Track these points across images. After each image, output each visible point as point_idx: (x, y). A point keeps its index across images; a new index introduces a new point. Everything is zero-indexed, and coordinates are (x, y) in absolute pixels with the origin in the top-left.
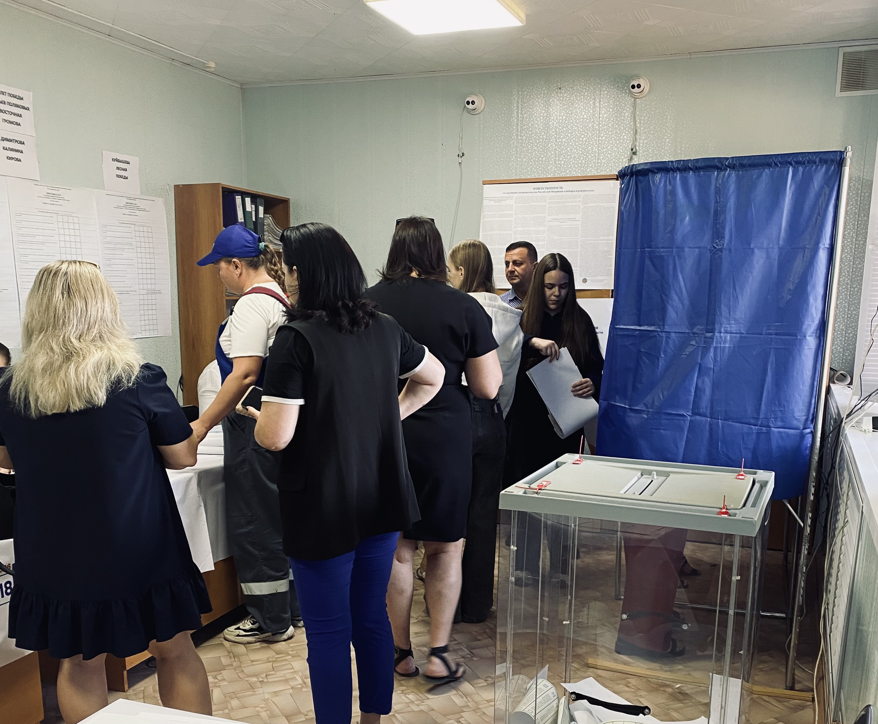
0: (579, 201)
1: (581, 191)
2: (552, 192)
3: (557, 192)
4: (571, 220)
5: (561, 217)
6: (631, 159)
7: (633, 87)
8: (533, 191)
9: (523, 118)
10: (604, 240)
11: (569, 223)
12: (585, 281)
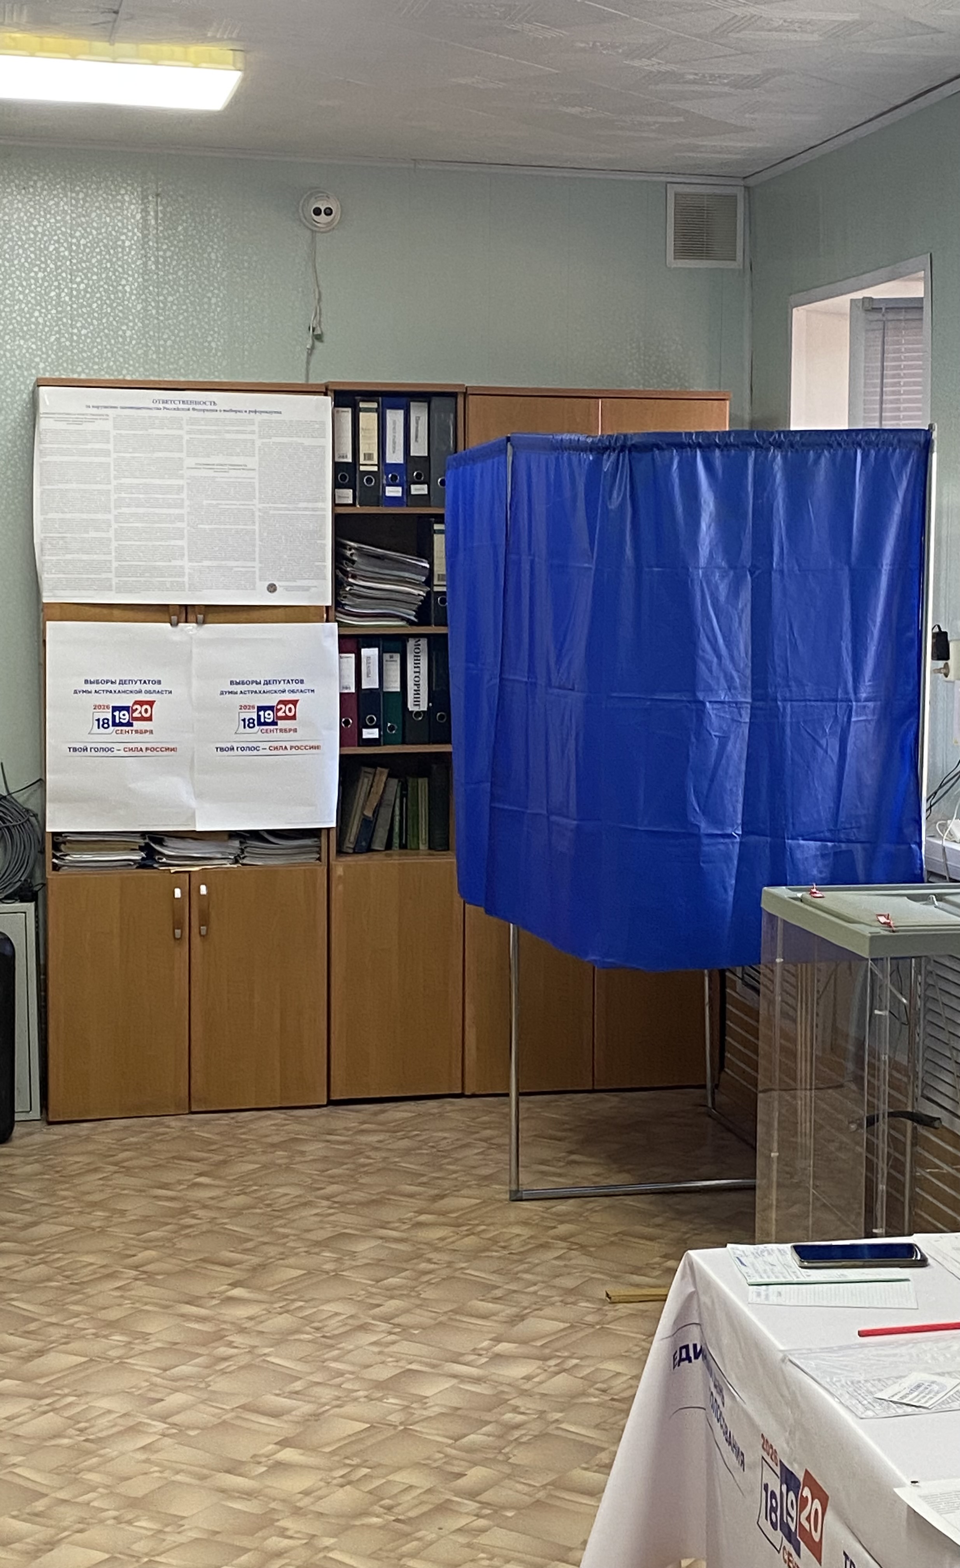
0: (253, 432)
1: (256, 412)
2: (194, 409)
3: (204, 410)
4: (235, 467)
5: (215, 460)
6: (313, 347)
7: (317, 212)
8: (152, 405)
9: (78, 246)
10: (306, 509)
11: (233, 473)
12: (272, 588)
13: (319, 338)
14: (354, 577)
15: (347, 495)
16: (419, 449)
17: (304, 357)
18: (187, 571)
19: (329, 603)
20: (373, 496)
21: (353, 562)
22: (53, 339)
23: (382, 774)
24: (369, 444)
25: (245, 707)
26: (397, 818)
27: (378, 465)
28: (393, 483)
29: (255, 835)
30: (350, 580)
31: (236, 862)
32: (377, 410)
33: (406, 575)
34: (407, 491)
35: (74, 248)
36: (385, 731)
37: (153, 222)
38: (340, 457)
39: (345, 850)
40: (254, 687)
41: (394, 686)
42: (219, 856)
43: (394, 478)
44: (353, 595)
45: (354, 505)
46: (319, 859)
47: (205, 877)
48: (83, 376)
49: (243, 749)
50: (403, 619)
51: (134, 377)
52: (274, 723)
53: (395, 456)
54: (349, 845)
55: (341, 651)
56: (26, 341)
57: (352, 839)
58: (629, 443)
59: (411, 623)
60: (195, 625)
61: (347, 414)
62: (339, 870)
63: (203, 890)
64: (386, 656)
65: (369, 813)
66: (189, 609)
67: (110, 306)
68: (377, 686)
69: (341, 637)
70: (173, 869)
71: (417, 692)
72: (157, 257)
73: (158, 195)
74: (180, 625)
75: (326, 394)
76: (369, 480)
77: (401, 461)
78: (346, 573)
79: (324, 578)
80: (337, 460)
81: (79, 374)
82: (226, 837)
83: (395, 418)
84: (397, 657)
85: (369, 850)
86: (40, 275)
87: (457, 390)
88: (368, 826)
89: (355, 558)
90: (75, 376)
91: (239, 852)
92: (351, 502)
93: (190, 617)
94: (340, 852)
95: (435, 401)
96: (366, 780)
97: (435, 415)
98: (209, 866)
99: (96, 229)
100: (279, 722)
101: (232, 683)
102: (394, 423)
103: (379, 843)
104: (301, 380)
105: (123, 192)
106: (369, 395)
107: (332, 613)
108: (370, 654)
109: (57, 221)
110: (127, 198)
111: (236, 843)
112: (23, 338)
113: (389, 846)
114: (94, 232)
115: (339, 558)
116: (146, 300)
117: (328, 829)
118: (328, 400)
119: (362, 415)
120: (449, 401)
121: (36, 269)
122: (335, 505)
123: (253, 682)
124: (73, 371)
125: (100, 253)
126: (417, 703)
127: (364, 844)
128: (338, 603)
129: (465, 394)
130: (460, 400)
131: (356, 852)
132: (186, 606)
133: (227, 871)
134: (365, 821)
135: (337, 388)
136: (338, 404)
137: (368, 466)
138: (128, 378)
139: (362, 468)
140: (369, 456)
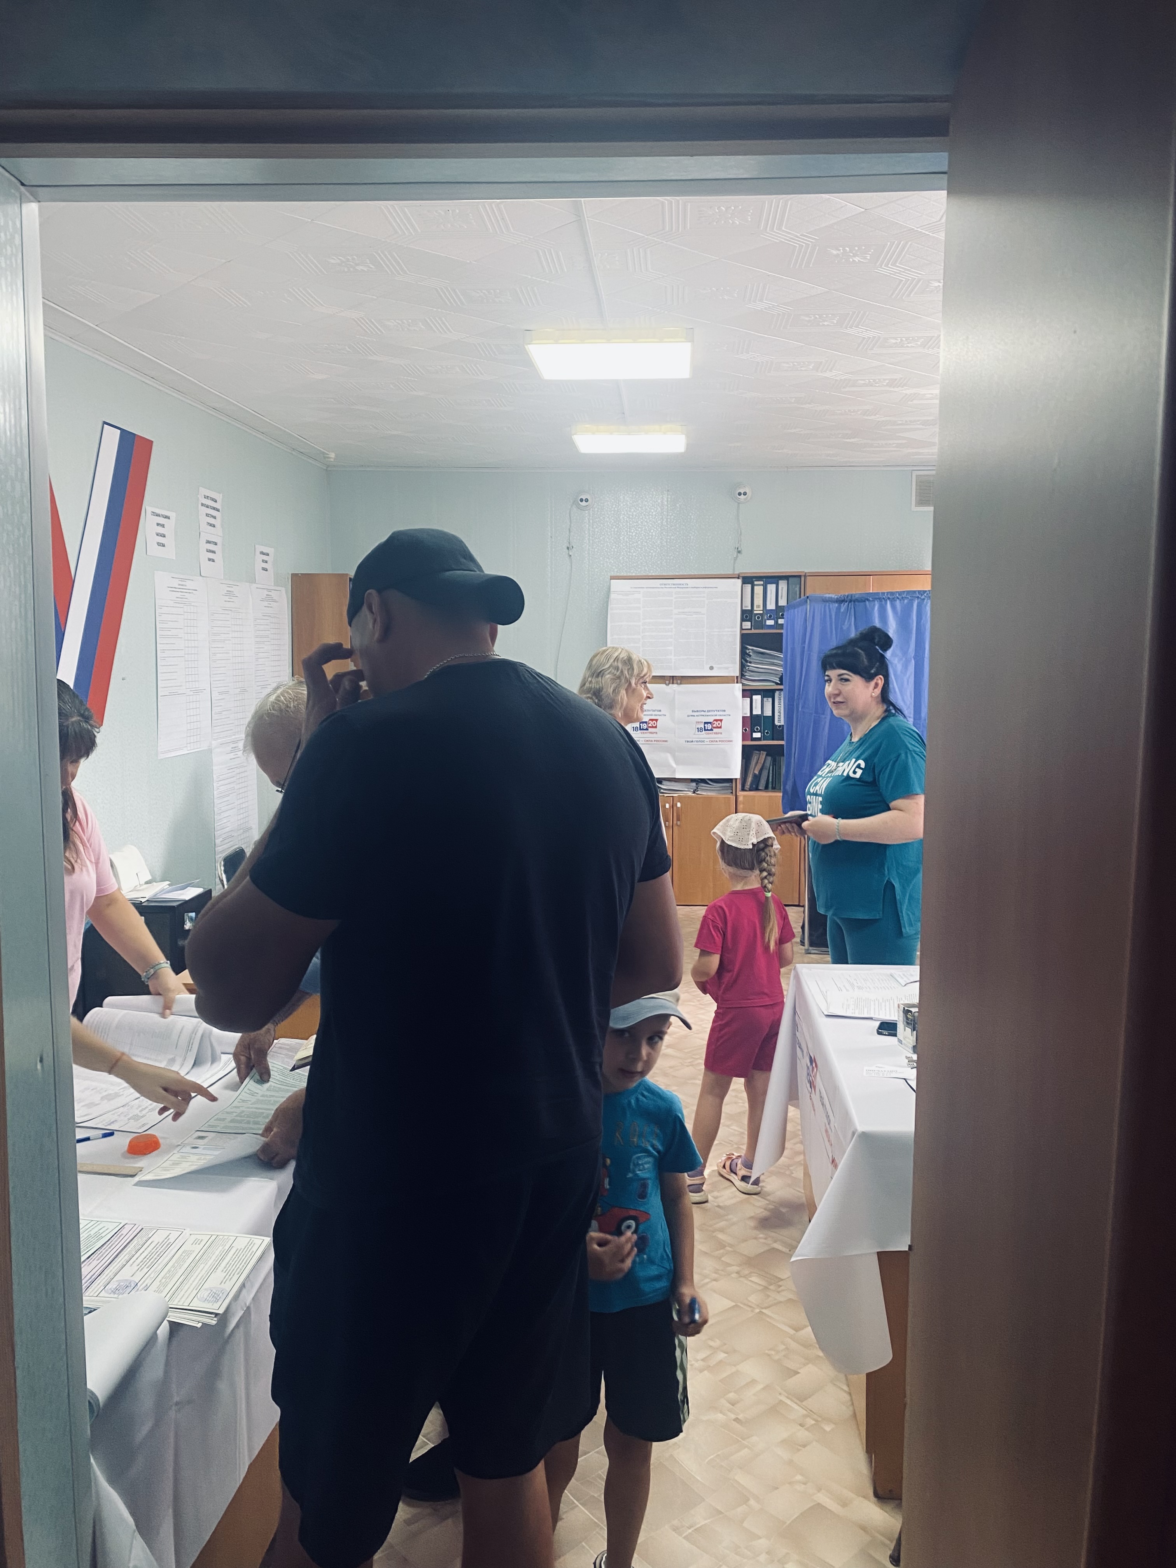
0: (704, 597)
1: (707, 588)
2: (679, 587)
3: (684, 588)
4: (696, 613)
5: (686, 610)
6: (737, 556)
7: (740, 494)
8: (660, 586)
9: (633, 516)
10: (728, 631)
11: (695, 616)
12: (711, 668)
13: (739, 552)
14: (750, 663)
15: (747, 625)
16: (783, 602)
17: (732, 561)
18: (673, 661)
19: (738, 675)
20: (760, 624)
21: (750, 656)
22: (621, 558)
23: (764, 754)
24: (758, 601)
25: (698, 722)
26: (771, 775)
27: (763, 610)
28: (770, 618)
29: (703, 781)
30: (749, 664)
31: (694, 793)
32: (763, 585)
33: (775, 661)
34: (776, 622)
35: (631, 517)
36: (764, 734)
37: (666, 503)
38: (745, 607)
39: (745, 789)
40: (703, 713)
41: (768, 713)
42: (686, 790)
43: (770, 616)
44: (749, 671)
45: (751, 629)
46: (732, 793)
47: (680, 799)
48: (634, 574)
49: (697, 741)
50: (773, 682)
51: (656, 574)
52: (711, 730)
53: (771, 606)
54: (747, 786)
55: (743, 697)
56: (609, 559)
57: (749, 784)
58: (853, 598)
59: (777, 684)
60: (676, 685)
61: (749, 587)
62: (740, 799)
63: (679, 805)
64: (765, 699)
65: (757, 772)
66: (674, 678)
67: (646, 542)
68: (760, 713)
69: (743, 690)
70: (666, 795)
71: (779, 716)
72: (667, 519)
73: (668, 491)
74: (670, 685)
75: (738, 578)
76: (758, 618)
77: (774, 608)
78: (747, 661)
79: (736, 663)
80: (744, 608)
81: (632, 573)
82: (690, 781)
83: (771, 588)
84: (770, 700)
85: (757, 789)
86: (616, 530)
87: (801, 574)
88: (757, 778)
89: (751, 654)
90: (631, 574)
91: (695, 788)
92: (750, 628)
93: (675, 681)
94: (743, 789)
95: (790, 579)
96: (756, 757)
97: (790, 586)
98: (681, 793)
99: (641, 508)
100: (714, 729)
101: (693, 711)
102: (771, 591)
103: (762, 785)
104: (731, 572)
105: (653, 490)
106: (759, 578)
107: (739, 679)
108: (757, 698)
109: (624, 505)
110: (654, 493)
111: (694, 784)
112: (608, 558)
113: (766, 788)
114: (640, 509)
115: (744, 654)
116: (661, 539)
117: (736, 779)
118: (739, 581)
119: (755, 587)
120: (797, 579)
121: (614, 527)
122: (742, 629)
123: (702, 711)
124: (630, 572)
125: (642, 519)
126: (779, 721)
127: (754, 786)
128: (742, 675)
129: (805, 576)
130: (803, 579)
131: (750, 790)
132: (673, 676)
133: (689, 797)
134: (755, 776)
135: (743, 575)
136: (744, 583)
137: (758, 610)
138: (653, 574)
139: (755, 612)
140: (758, 606)
